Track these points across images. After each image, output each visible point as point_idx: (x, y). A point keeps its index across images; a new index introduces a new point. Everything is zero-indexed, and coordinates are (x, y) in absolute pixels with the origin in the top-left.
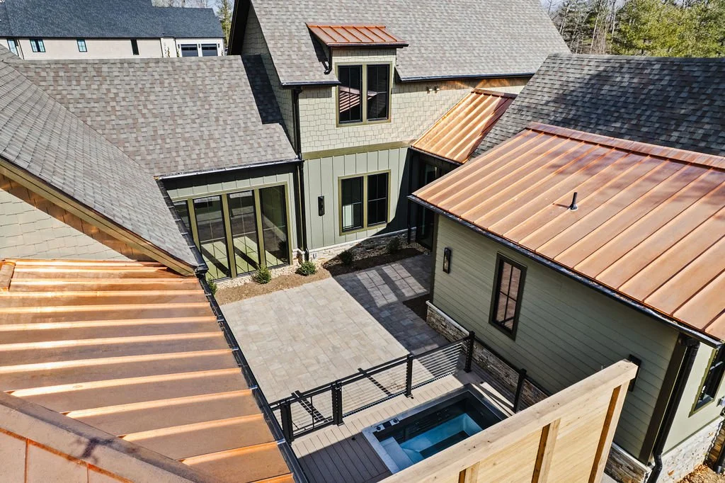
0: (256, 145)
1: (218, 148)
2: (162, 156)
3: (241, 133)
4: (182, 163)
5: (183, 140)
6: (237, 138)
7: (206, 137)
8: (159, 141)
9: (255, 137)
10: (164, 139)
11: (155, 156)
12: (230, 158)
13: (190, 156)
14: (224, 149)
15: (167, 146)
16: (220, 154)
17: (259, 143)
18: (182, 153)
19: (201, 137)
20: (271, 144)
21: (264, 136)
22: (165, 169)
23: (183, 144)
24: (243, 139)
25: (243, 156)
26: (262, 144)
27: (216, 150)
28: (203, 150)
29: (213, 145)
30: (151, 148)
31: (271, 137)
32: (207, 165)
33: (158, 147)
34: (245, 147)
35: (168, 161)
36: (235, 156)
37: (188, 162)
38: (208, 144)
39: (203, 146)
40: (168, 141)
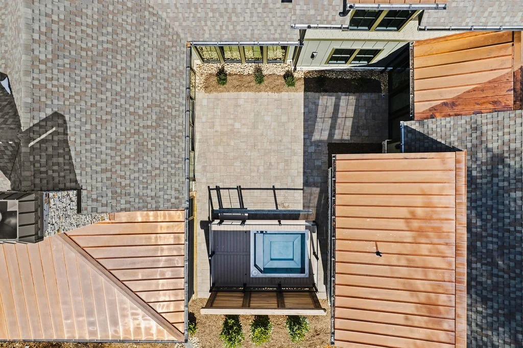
0: (269, 23)
1: (238, 23)
2: (194, 24)
3: (260, 10)
4: (207, 31)
5: (211, 11)
6: (255, 14)
7: (230, 10)
8: (193, 9)
9: (270, 15)
10: (196, 9)
11: (188, 23)
12: (245, 32)
13: (214, 26)
14: (242, 24)
15: (199, 15)
16: (238, 28)
17: (272, 22)
18: (209, 23)
19: (226, 9)
20: (282, 24)
21: (279, 14)
22: (195, 36)
23: (211, 14)
24: (260, 16)
25: (256, 32)
26: (275, 24)
27: (235, 24)
28: (225, 23)
29: (234, 19)
30: (187, 15)
31: (284, 17)
32: (226, 36)
33: (192, 15)
34: (260, 23)
35: (198, 28)
36: (250, 31)
37: (213, 32)
38: (230, 18)
39: (226, 18)
40: (200, 10)
